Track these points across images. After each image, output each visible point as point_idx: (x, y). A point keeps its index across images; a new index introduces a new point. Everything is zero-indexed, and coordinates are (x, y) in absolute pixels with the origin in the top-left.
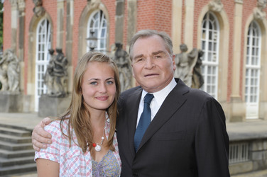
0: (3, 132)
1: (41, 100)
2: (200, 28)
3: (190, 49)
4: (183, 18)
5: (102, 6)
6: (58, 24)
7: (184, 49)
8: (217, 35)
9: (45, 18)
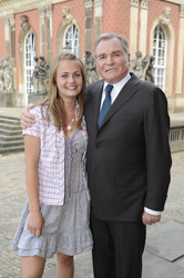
0: (2, 122)
1: (30, 97)
2: (152, 39)
3: (144, 55)
4: (138, 31)
5: (74, 22)
6: (41, 36)
7: (139, 55)
8: (165, 44)
9: (30, 32)
